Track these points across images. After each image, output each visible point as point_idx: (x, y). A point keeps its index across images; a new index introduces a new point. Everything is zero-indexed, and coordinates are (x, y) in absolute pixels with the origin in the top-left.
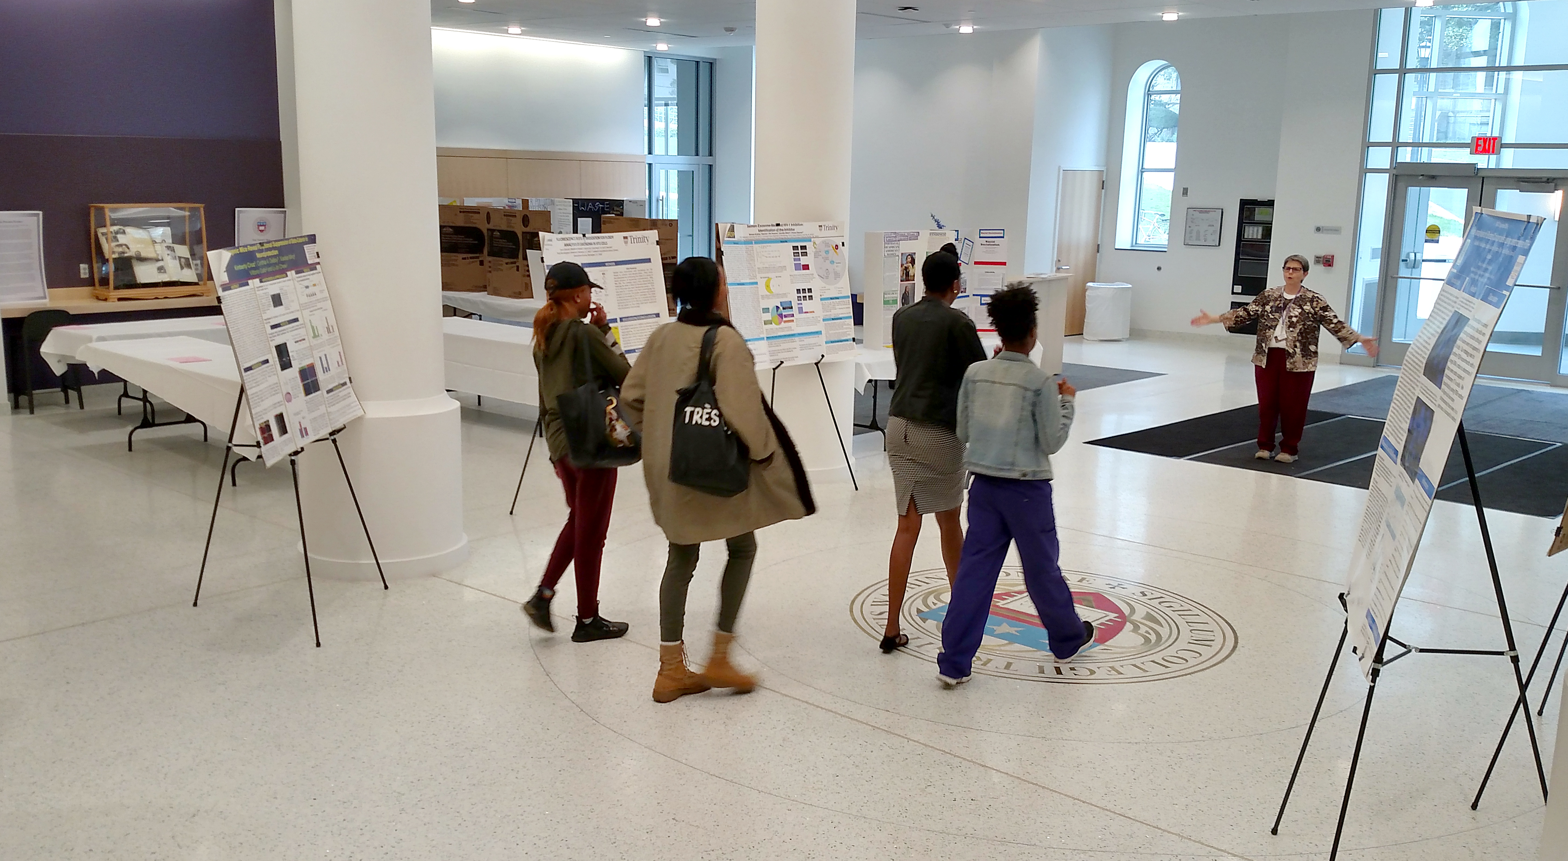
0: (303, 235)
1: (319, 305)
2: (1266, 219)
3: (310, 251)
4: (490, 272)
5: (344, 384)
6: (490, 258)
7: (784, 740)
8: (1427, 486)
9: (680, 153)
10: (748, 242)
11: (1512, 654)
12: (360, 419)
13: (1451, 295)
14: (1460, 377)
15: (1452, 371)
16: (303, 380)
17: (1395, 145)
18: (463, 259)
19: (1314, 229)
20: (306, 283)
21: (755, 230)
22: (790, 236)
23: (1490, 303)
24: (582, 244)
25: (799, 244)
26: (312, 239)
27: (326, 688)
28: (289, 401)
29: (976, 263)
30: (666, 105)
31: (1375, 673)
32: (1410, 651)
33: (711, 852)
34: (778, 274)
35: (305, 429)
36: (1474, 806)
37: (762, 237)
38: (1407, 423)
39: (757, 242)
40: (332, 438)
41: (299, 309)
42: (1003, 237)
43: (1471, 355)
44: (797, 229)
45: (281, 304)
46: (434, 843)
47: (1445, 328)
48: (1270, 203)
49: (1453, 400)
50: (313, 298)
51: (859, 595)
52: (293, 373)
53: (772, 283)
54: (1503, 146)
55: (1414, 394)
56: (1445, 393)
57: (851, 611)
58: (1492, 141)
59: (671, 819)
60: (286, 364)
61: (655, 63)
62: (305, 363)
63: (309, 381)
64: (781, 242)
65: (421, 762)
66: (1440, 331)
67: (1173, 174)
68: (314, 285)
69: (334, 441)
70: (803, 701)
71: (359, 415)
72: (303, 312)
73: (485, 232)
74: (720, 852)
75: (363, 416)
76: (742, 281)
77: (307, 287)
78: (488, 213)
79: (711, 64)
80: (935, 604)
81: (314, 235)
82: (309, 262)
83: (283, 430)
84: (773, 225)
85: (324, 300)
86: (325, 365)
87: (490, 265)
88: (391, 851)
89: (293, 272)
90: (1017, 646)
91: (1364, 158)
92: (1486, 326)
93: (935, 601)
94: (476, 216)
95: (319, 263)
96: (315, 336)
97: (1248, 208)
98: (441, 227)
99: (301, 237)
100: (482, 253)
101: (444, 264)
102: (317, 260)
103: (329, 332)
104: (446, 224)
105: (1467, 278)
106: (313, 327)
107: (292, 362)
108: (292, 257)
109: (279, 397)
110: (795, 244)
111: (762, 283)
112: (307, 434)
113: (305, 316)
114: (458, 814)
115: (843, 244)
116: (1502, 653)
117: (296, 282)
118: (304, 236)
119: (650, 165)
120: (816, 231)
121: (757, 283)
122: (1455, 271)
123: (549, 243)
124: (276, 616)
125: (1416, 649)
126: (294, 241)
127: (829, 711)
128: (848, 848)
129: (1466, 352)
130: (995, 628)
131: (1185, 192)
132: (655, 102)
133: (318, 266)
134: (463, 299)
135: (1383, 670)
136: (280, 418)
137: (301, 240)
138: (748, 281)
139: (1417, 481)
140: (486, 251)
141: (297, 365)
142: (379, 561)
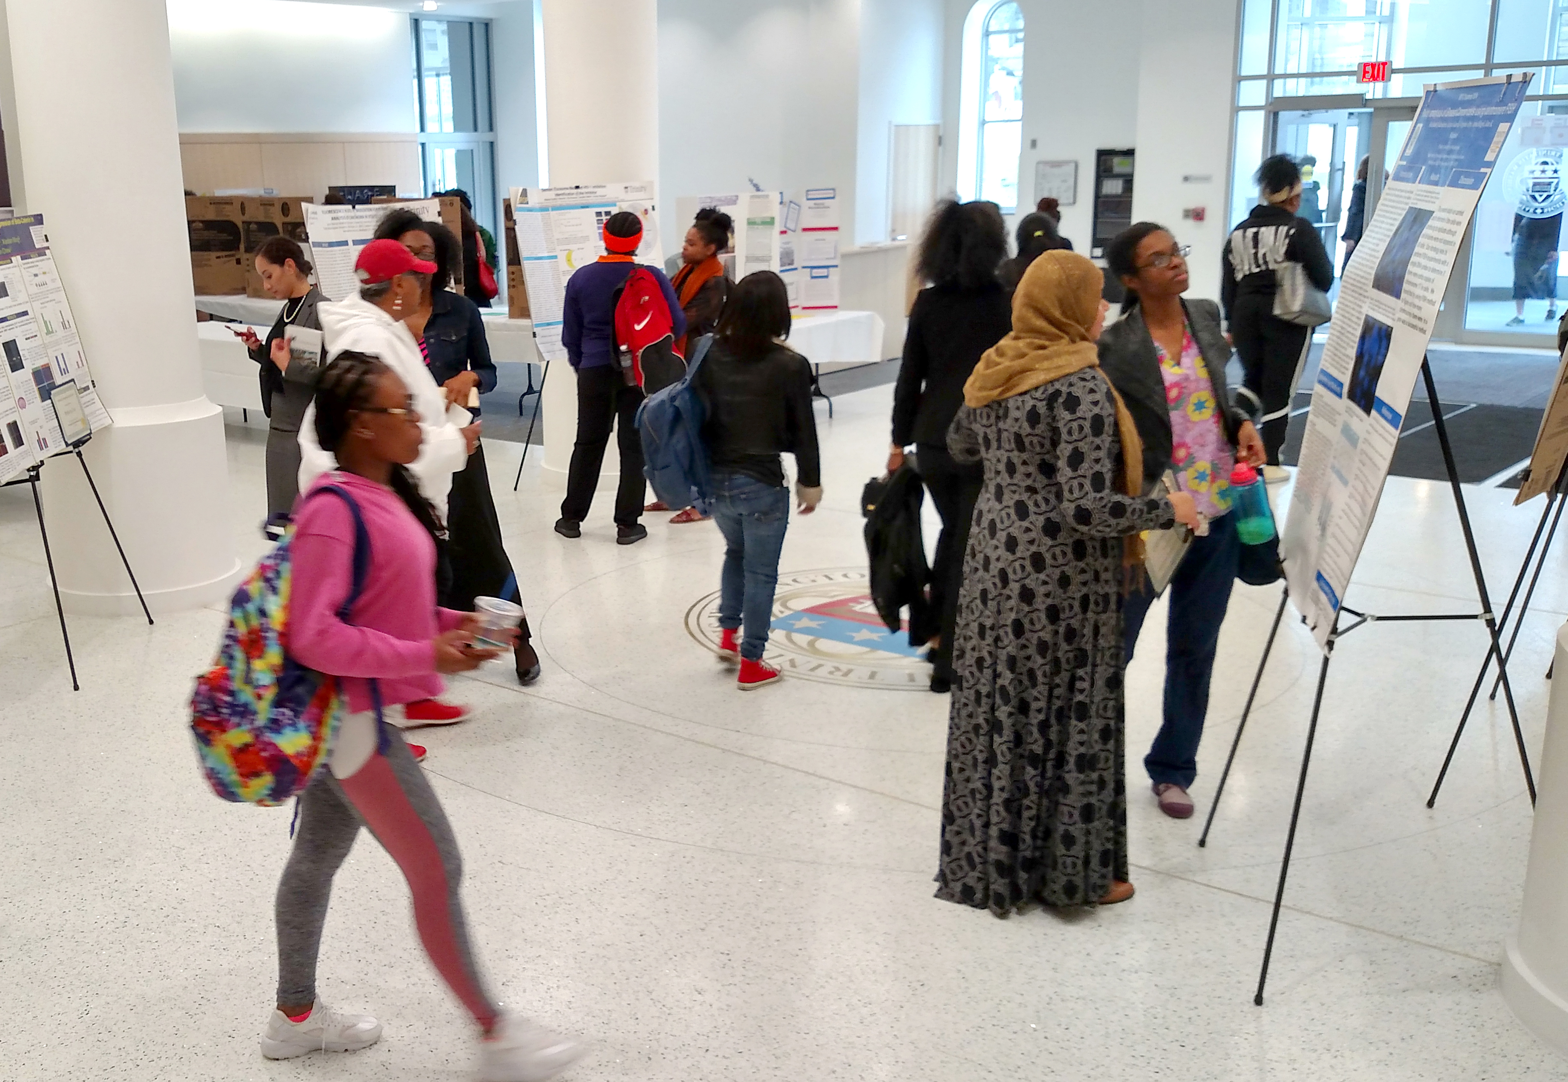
0: (29, 214)
1: (51, 297)
2: (1124, 170)
3: (36, 232)
4: (248, 271)
5: (87, 388)
6: (248, 256)
7: (621, 769)
8: (1390, 416)
9: (456, 129)
10: (544, 209)
11: (1488, 616)
12: (107, 429)
13: (1402, 191)
14: (1428, 280)
15: (1415, 274)
16: (37, 384)
17: (1271, 77)
18: (218, 257)
19: (1181, 179)
20: (35, 271)
21: (551, 194)
22: (592, 200)
23: (1463, 186)
24: (352, 218)
25: (603, 210)
26: (39, 219)
27: (87, 736)
28: (23, 407)
29: (805, 230)
30: (438, 75)
31: (1330, 644)
32: (1364, 620)
33: (546, 897)
34: (581, 246)
35: (44, 440)
36: (1431, 804)
37: (559, 203)
38: (1353, 347)
39: (555, 208)
40: (77, 450)
41: (27, 299)
42: (833, 198)
43: (1442, 251)
44: (600, 191)
45: (7, 295)
46: (221, 902)
47: (1397, 230)
48: (1130, 153)
49: (1420, 308)
50: (43, 288)
51: (694, 606)
52: (26, 374)
53: (574, 256)
54: (1394, 71)
55: (1360, 312)
56: (1406, 302)
57: (687, 624)
58: (1381, 67)
59: (496, 861)
60: (16, 365)
61: (424, 25)
62: (40, 363)
63: (46, 384)
64: (583, 207)
65: (202, 811)
66: (1391, 234)
67: (1020, 123)
68: (44, 273)
69: (79, 454)
70: (639, 726)
71: (107, 425)
72: (33, 304)
73: (240, 225)
74: (557, 896)
75: (110, 425)
76: (540, 255)
77: (36, 275)
78: (242, 204)
79: (487, 25)
80: (782, 612)
81: (41, 215)
82: (37, 246)
83: (18, 441)
84: (571, 188)
85: (57, 290)
86: (63, 366)
87: (248, 262)
88: (172, 913)
89: (19, 257)
90: (882, 654)
91: (1235, 94)
92: (1461, 213)
93: (783, 609)
94: (228, 207)
95: (48, 248)
96: (49, 333)
97: (1104, 157)
98: (190, 223)
99: (26, 217)
100: (238, 248)
101: (196, 264)
102: (46, 244)
103: (65, 327)
104: (194, 219)
105: (1424, 168)
106: (45, 322)
107: (24, 362)
108: (17, 240)
109: (11, 403)
110: (599, 210)
111: (562, 257)
112: (47, 446)
113: (35, 309)
114: (248, 868)
115: (653, 208)
116: (1475, 617)
117: (23, 270)
118: (29, 216)
119: (423, 145)
120: (622, 195)
121: (555, 257)
122: (1404, 163)
123: (313, 216)
124: (26, 659)
125: (1372, 617)
126: (18, 222)
127: (670, 734)
128: (705, 885)
129: (1435, 249)
130: (854, 634)
131: (1034, 144)
132: (424, 73)
133: (47, 252)
134: (219, 304)
135: (1338, 641)
136: (14, 428)
137: (25, 221)
138: (546, 255)
139: (1373, 412)
140: (242, 247)
141: (30, 364)
142: (142, 593)
